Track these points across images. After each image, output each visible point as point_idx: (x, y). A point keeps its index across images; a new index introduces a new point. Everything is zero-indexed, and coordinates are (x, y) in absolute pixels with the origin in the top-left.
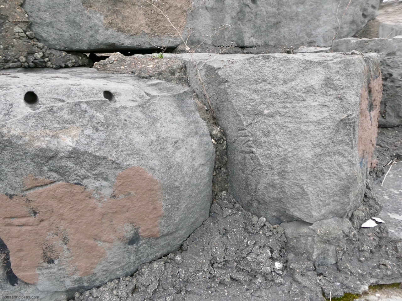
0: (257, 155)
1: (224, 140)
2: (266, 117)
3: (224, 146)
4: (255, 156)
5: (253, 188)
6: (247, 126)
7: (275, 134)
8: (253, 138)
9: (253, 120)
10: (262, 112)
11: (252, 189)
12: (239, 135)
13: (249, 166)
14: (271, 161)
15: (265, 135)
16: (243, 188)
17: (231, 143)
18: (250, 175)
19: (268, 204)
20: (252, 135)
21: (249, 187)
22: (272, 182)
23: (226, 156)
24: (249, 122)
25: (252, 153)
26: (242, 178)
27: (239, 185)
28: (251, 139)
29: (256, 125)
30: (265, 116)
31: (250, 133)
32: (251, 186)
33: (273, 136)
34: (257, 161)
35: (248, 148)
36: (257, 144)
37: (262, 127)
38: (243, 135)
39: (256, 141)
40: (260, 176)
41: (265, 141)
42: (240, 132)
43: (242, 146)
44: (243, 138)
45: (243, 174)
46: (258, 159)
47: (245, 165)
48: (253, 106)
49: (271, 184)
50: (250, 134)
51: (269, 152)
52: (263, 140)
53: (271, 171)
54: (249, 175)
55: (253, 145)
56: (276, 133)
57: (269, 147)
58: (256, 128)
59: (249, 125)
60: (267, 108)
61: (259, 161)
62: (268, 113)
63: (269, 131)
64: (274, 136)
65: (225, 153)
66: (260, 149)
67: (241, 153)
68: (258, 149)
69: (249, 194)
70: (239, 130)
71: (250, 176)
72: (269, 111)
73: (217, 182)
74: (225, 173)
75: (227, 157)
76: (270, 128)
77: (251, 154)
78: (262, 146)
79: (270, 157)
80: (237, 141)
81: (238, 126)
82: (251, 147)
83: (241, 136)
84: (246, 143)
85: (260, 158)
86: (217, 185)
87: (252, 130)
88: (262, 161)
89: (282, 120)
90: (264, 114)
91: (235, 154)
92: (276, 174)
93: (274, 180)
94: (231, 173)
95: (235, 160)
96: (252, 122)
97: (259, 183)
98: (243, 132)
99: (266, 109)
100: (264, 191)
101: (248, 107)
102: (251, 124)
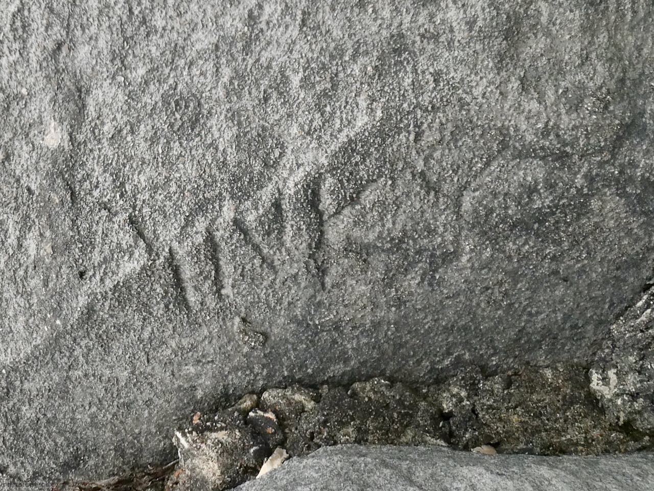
0: (324, 161)
1: (259, 405)
2: (86, 128)
3: (298, 397)
4: (332, 169)
5: (541, 175)
6: (149, 249)
7: (181, 63)
8: (220, 197)
9: (112, 214)
10: (55, 163)
11: (551, 186)
12: (211, 302)
13: (402, 218)
14: (354, 57)
15: (194, 123)
16: (551, 250)
17: (272, 359)
18: (458, 205)
19: (631, 74)
20: (201, 208)
21: (538, 204)
22: (485, 37)
23: (357, 385)
24: (127, 239)
25: (316, 194)
26: (486, 265)
27: (536, 285)
28: (228, 212)
29: (136, 191)
30: (80, 138)
31: (189, 222)
32: (532, 190)
33: (195, 71)
34: (365, 156)
35: (289, 232)
36: (257, 167)
37: (144, 146)
38: (210, 267)
39: (235, 179)
40: (459, 130)
41: (234, 116)
42: (192, 297)
43: (282, 275)
44: (227, 268)
45: (456, 254)
46: (349, 149)
47: (398, 245)
48: (25, 224)
49: (499, 44)
50: (201, 225)
51: (296, 80)
52: (229, 135)
53: (412, 53)
54: (459, 216)
55: (266, 194)
56: (177, 51)
57: (265, 83)
58: (155, 188)
59: (140, 234)
60: (34, 131)
61: (365, 143)
62: (61, 121)
63: (166, 103)
64: (191, 64)
65: (337, 392)
66: (282, 146)
67: (328, 280)
68: (289, 159)
69: (582, 210)
70: (182, 301)
71: (467, 203)
72: (47, 117)
73: (536, 431)
74: (473, 389)
75: (369, 378)
76: (146, 99)
77: (327, 202)
78: (262, 137)
79: (324, 67)
80: (256, 316)
81: (158, 310)
82: (277, 205)
83: (218, 284)
84: (256, 248)
85: (343, 138)
86: (559, 433)
87: (169, 210)
88: (362, 121)
89: (94, 29)
90: (67, 145)
91: (337, 327)
92: (432, 16)
93: (471, 24)
94: (467, 345)
95: (376, 325)
96: (122, 217)
97: (503, 131)
98: (188, 272)
99: (38, 141)
100: (550, 96)
101: (32, 251)
102: (132, 221)
